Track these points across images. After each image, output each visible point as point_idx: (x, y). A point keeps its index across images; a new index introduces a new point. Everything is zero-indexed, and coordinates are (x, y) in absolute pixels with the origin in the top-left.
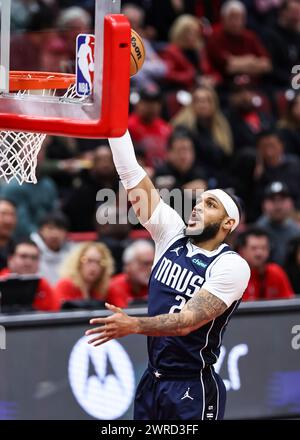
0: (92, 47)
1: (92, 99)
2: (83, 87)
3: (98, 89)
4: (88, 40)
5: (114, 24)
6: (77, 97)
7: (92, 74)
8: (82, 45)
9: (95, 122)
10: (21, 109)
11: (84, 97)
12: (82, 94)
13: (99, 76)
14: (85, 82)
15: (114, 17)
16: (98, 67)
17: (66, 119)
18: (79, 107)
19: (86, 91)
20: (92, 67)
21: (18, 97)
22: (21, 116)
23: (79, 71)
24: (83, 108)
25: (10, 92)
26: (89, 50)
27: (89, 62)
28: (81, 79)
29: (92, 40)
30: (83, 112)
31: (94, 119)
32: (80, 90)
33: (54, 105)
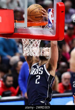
0: (53, 12)
1: (53, 29)
2: (50, 25)
3: (55, 25)
4: (51, 10)
5: (60, 5)
6: (48, 28)
7: (53, 21)
8: (50, 12)
9: (54, 36)
10: (31, 32)
11: (50, 28)
12: (50, 27)
13: (55, 21)
14: (51, 23)
15: (59, 3)
16: (55, 18)
17: (45, 35)
18: (49, 31)
19: (51, 26)
20: (53, 19)
21: (30, 28)
22: (31, 34)
23: (49, 20)
24: (50, 31)
25: (28, 27)
26: (52, 13)
27: (52, 17)
28: (50, 22)
29: (53, 10)
30: (50, 33)
31: (54, 35)
32: (49, 26)
33: (41, 31)
